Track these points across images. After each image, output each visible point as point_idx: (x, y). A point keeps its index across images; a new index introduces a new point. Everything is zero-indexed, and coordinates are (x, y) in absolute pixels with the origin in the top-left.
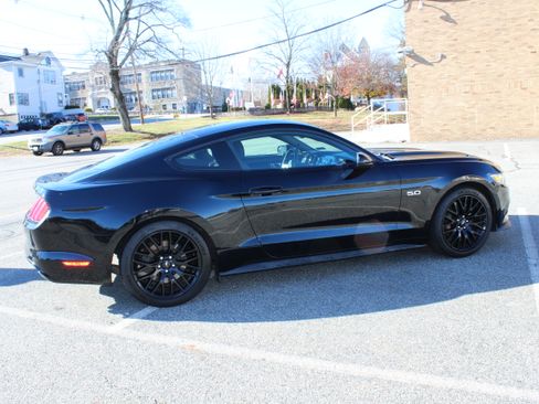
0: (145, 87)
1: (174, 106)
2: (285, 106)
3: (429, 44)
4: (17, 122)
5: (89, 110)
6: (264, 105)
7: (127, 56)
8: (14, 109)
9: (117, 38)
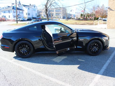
0: (54, 13)
1: (60, 17)
2: (83, 18)
3: (114, 6)
4: (27, 19)
5: (43, 17)
6: (78, 18)
7: (49, 6)
8: (27, 16)
9: (47, 2)
